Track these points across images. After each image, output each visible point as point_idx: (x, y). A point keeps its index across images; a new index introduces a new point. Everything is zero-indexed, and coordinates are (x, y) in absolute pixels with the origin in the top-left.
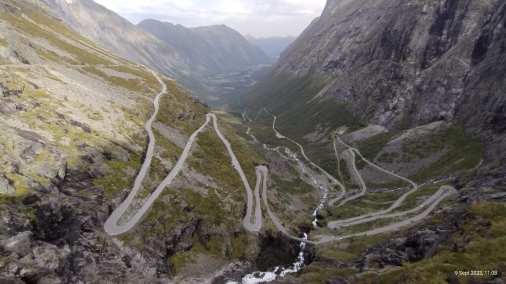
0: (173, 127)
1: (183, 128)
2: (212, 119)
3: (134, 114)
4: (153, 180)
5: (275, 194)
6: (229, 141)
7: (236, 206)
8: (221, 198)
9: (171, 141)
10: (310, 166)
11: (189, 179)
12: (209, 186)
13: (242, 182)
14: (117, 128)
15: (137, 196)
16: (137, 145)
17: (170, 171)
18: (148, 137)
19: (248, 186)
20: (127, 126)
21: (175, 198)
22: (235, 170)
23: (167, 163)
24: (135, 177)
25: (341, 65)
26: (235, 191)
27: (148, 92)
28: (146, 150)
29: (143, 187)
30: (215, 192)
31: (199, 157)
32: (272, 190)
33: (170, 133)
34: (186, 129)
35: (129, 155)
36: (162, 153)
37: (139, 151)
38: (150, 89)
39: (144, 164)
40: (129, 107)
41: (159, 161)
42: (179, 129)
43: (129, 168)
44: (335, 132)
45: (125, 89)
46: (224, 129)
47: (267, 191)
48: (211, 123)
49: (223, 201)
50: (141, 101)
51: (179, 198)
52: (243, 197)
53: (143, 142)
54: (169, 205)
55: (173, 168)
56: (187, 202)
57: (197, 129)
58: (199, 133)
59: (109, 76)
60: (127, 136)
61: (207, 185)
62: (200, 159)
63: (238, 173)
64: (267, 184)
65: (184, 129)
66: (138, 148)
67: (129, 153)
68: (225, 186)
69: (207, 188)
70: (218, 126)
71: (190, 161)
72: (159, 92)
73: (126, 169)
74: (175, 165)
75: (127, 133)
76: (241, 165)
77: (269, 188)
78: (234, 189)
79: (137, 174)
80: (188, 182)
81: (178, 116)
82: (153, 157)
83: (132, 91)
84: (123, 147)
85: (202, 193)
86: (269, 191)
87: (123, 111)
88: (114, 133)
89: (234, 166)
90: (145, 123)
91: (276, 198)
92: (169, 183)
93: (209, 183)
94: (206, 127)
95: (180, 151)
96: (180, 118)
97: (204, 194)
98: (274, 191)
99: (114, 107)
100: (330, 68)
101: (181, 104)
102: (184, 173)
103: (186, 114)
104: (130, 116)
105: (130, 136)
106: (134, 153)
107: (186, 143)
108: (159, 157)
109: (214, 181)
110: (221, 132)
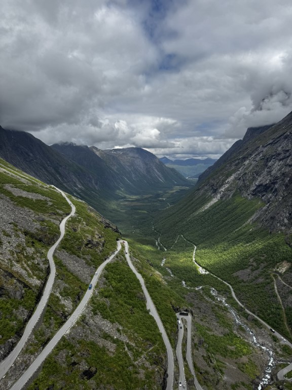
0: (78, 256)
1: (90, 257)
2: (123, 247)
3: (36, 239)
4: (47, 328)
5: (203, 356)
6: (143, 276)
7: (153, 373)
8: (132, 358)
9: (75, 274)
10: (246, 316)
11: (92, 327)
12: (117, 339)
13: (160, 335)
14: (15, 255)
15: (25, 349)
16: (35, 277)
17: (70, 314)
18: (49, 267)
19: (168, 341)
20: (26, 253)
21: (72, 355)
22: (151, 317)
23: (67, 303)
24: (26, 321)
25: (272, 189)
26: (151, 349)
27: (55, 215)
28: (44, 285)
29: (34, 336)
30: (124, 349)
31: (106, 297)
32: (199, 348)
33: (74, 264)
34: (93, 259)
35: (23, 291)
36: (62, 289)
37: (36, 286)
38: (58, 211)
39: (40, 303)
40: (33, 231)
41: (59, 300)
42: (84, 258)
43: (21, 308)
44: (274, 270)
45: (31, 210)
46: (137, 260)
47: (192, 351)
48: (122, 253)
49: (136, 363)
50: (46, 224)
51: (78, 356)
52: (162, 359)
53: (42, 274)
54: (64, 365)
55: (73, 310)
56: (87, 362)
57: (105, 260)
58: (108, 264)
59: (17, 195)
60: (25, 265)
61: (115, 337)
62: (107, 299)
63: (155, 321)
64: (193, 340)
65: (91, 260)
66: (35, 282)
67: (24, 287)
68: (138, 340)
69: (115, 341)
70: (130, 257)
71: (95, 301)
72: (68, 214)
73: (17, 308)
74: (76, 306)
75: (25, 262)
76: (158, 310)
77: (195, 346)
78: (151, 346)
79: (29, 317)
80: (91, 331)
81: (86, 242)
82: (51, 295)
83: (37, 213)
84: (18, 280)
85: (108, 350)
86: (195, 351)
87: (25, 235)
88: (11, 261)
89: (149, 310)
90: (48, 250)
91: (205, 363)
92: (68, 332)
93: (118, 334)
94: (117, 257)
95: (84, 288)
96: (87, 245)
97: (111, 352)
98: (202, 352)
99: (17, 231)
100: (259, 192)
101: (90, 228)
102: (88, 318)
103: (95, 240)
104: (31, 241)
105: (28, 265)
106: (30, 288)
107: (92, 277)
108: (58, 295)
109: (125, 332)
110: (133, 263)
